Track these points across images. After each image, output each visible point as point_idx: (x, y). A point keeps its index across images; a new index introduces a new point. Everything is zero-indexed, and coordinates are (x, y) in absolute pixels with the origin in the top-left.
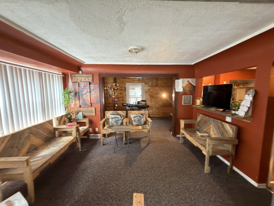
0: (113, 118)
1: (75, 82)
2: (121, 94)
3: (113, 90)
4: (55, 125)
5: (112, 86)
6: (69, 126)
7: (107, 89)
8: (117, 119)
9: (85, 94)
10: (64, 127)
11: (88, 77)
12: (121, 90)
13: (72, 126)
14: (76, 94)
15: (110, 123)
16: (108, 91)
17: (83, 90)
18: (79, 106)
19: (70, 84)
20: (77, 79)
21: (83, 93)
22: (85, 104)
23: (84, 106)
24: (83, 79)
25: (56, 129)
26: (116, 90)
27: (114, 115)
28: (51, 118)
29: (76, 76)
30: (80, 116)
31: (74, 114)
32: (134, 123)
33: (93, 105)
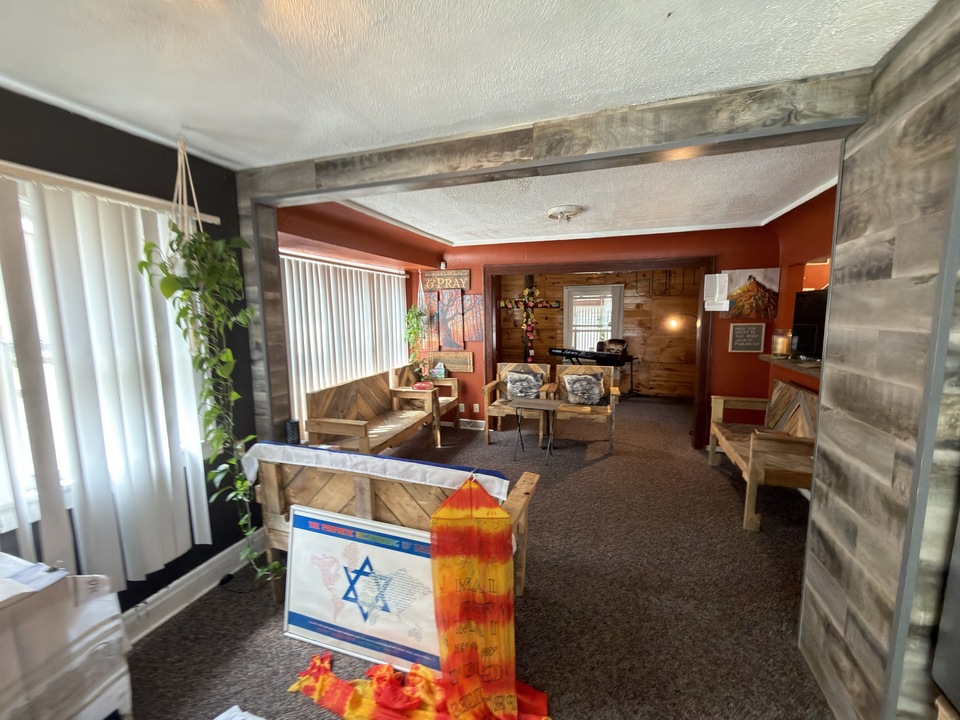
0: (517, 381)
1: (431, 291)
2: (547, 318)
3: (522, 307)
4: (392, 385)
5: (521, 296)
6: (420, 388)
7: (506, 306)
8: (525, 384)
9: (452, 318)
10: (410, 389)
11: (460, 276)
12: (546, 307)
13: (424, 388)
14: (433, 318)
15: (508, 394)
16: (510, 312)
17: (447, 310)
18: (437, 347)
19: (421, 294)
20: (436, 283)
21: (448, 317)
22: (451, 344)
23: (447, 348)
24: (448, 282)
25: (394, 393)
26: (532, 308)
27: (520, 372)
28: (385, 370)
29: (433, 275)
30: (439, 370)
31: (427, 366)
32: (572, 398)
33: (468, 345)
